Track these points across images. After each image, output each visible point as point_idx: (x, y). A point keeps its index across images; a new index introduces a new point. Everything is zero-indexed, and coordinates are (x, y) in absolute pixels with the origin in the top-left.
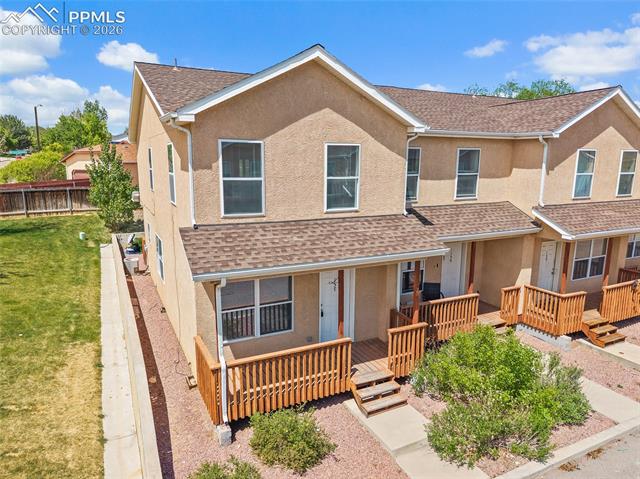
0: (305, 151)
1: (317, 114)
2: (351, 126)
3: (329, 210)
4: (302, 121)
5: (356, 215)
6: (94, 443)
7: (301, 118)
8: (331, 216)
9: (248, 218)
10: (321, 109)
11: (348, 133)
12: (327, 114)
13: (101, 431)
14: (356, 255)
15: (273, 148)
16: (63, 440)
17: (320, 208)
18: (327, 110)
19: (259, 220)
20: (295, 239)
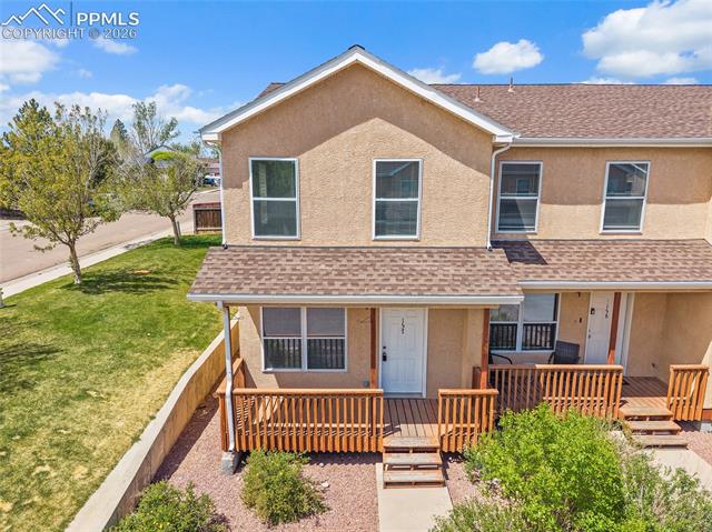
0: (347, 168)
1: (363, 125)
2: (409, 138)
3: (378, 237)
4: (344, 134)
5: (417, 244)
6: (128, 439)
7: (342, 132)
8: (381, 244)
9: (282, 240)
10: (368, 119)
11: (404, 145)
12: (377, 125)
13: (142, 431)
14: (383, 291)
15: (309, 166)
16: (106, 430)
17: (366, 235)
18: (377, 120)
19: (292, 244)
20: (323, 267)
